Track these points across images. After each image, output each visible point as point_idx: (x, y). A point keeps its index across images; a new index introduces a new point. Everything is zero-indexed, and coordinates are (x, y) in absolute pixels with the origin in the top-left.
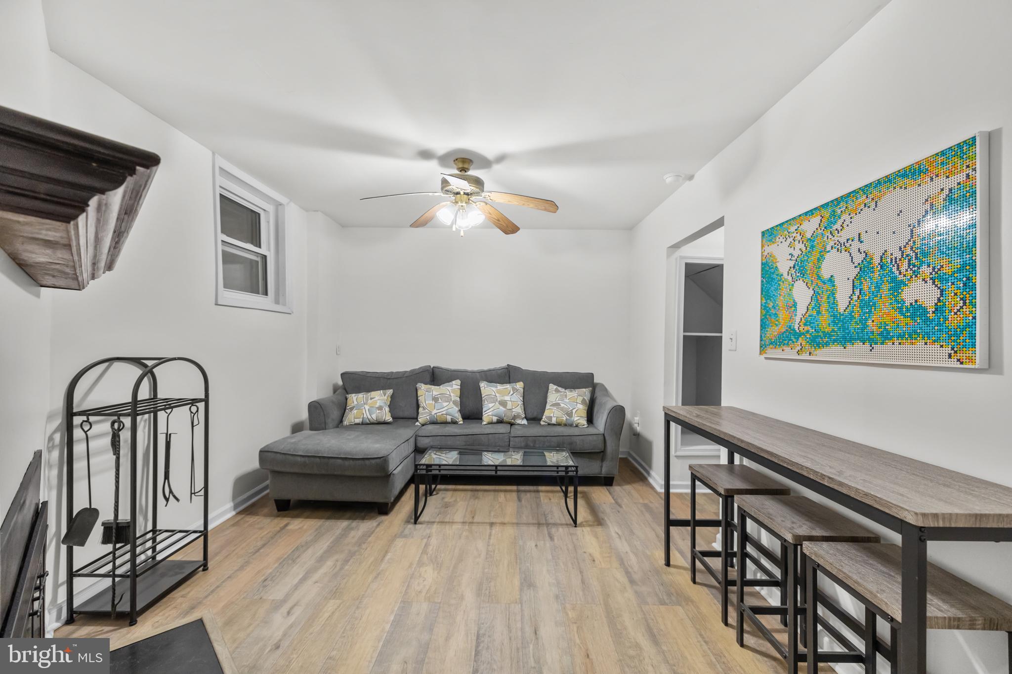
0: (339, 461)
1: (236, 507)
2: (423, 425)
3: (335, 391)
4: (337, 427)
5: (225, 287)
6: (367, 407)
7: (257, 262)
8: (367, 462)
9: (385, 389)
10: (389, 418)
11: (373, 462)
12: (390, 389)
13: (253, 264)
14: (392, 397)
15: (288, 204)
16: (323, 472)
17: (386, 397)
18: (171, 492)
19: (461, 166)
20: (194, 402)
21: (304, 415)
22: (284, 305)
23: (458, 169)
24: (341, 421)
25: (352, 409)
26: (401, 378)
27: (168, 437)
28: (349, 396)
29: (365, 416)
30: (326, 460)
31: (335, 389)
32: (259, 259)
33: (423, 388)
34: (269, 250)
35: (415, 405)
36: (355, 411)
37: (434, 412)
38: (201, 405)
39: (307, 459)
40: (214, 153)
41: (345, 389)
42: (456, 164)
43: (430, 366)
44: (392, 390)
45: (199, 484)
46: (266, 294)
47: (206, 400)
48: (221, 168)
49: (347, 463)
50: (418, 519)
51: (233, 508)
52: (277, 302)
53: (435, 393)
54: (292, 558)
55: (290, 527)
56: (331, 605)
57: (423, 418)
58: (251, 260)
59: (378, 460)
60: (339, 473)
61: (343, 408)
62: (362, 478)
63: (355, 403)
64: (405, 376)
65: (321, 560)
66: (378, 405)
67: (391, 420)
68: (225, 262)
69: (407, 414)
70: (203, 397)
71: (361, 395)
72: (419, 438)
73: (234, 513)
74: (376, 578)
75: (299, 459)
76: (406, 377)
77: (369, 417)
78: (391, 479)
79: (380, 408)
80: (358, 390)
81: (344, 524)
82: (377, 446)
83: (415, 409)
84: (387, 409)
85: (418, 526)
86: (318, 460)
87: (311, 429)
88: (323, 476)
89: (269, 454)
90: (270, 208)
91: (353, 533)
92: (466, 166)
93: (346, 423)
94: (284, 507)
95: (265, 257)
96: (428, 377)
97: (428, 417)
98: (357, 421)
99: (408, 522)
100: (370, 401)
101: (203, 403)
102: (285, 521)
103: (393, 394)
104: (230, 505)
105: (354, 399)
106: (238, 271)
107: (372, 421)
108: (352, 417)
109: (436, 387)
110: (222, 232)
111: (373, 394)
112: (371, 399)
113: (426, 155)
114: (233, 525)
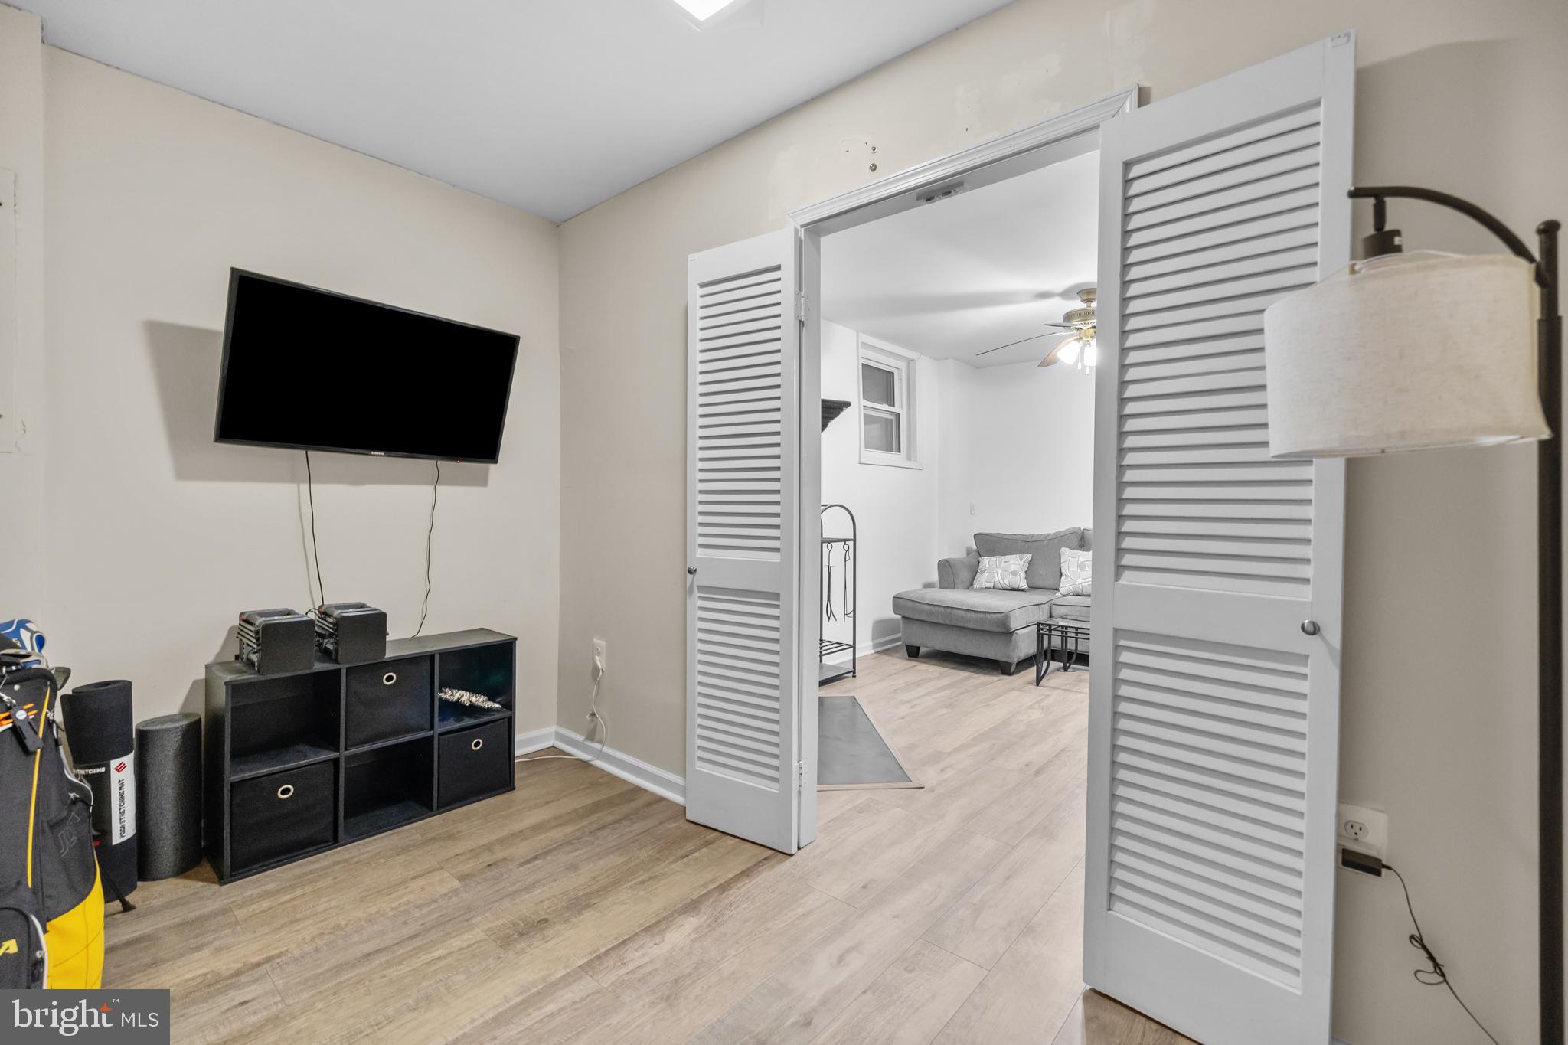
0: (962, 612)
1: (875, 646)
2: (1065, 596)
3: (968, 554)
4: (968, 588)
5: (866, 448)
6: (999, 571)
7: (892, 420)
8: (988, 616)
9: (1023, 553)
10: (1023, 584)
11: (995, 616)
12: (1028, 553)
13: (888, 422)
14: (1030, 562)
15: (918, 358)
16: (947, 622)
17: (1022, 563)
18: (831, 611)
19: (1085, 297)
20: (845, 540)
21: (935, 577)
22: (916, 461)
23: (1083, 301)
24: (972, 585)
25: (983, 572)
26: (1042, 541)
27: (829, 568)
28: (981, 559)
29: (997, 580)
30: (948, 610)
31: (969, 552)
32: (893, 417)
33: (1066, 553)
34: (902, 407)
35: (1058, 574)
36: (986, 574)
37: (1080, 581)
38: (851, 544)
39: (932, 607)
40: (857, 333)
41: (979, 553)
42: (1080, 296)
43: (1079, 528)
44: (1031, 555)
45: (850, 608)
46: (900, 452)
47: (854, 540)
48: (862, 343)
49: (969, 615)
50: (1041, 680)
51: (872, 647)
52: (909, 459)
53: (1081, 559)
54: (918, 684)
55: (917, 668)
56: (944, 711)
57: (1065, 586)
58: (886, 419)
59: (999, 615)
60: (961, 624)
61: (974, 570)
62: (984, 632)
63: (987, 566)
64: (1048, 538)
65: (942, 689)
66: (1012, 569)
67: (1026, 587)
68: (866, 423)
69: (1048, 583)
70: (852, 538)
71: (994, 558)
72: (1054, 607)
73: (872, 651)
74: (985, 706)
75: (926, 607)
76: (1049, 540)
77: (1002, 582)
78: (1014, 637)
79: (1014, 573)
80: (992, 553)
81: (966, 674)
82: (1000, 603)
83: (1058, 578)
84: (1023, 575)
85: (1038, 687)
86: (942, 609)
87: (941, 587)
88: (948, 626)
89: (901, 600)
90: (902, 365)
91: (972, 680)
92: (1091, 297)
93: (976, 586)
94: (913, 652)
95: (899, 414)
96: (1075, 541)
97: (1071, 587)
98: (988, 585)
99: (1030, 683)
100: (1003, 565)
101: (852, 542)
102: (914, 663)
103: (1031, 559)
104: (870, 643)
105: (986, 562)
106: (876, 430)
107: (1004, 586)
108: (981, 580)
109: (1085, 552)
110: (864, 398)
111: (1008, 557)
112: (1005, 562)
113: (1044, 295)
114: (873, 659)
